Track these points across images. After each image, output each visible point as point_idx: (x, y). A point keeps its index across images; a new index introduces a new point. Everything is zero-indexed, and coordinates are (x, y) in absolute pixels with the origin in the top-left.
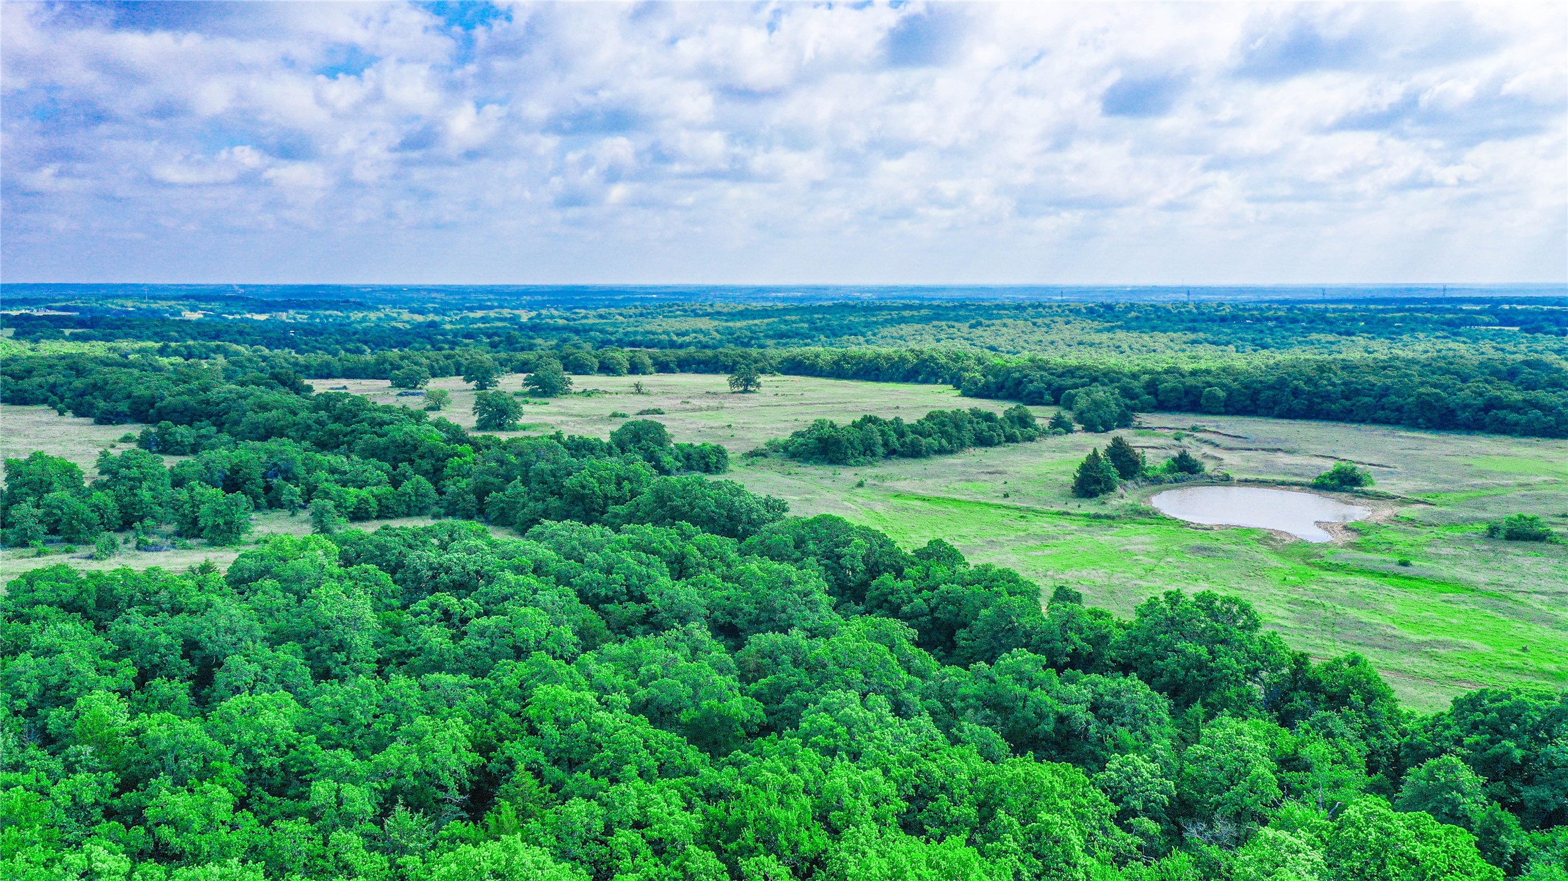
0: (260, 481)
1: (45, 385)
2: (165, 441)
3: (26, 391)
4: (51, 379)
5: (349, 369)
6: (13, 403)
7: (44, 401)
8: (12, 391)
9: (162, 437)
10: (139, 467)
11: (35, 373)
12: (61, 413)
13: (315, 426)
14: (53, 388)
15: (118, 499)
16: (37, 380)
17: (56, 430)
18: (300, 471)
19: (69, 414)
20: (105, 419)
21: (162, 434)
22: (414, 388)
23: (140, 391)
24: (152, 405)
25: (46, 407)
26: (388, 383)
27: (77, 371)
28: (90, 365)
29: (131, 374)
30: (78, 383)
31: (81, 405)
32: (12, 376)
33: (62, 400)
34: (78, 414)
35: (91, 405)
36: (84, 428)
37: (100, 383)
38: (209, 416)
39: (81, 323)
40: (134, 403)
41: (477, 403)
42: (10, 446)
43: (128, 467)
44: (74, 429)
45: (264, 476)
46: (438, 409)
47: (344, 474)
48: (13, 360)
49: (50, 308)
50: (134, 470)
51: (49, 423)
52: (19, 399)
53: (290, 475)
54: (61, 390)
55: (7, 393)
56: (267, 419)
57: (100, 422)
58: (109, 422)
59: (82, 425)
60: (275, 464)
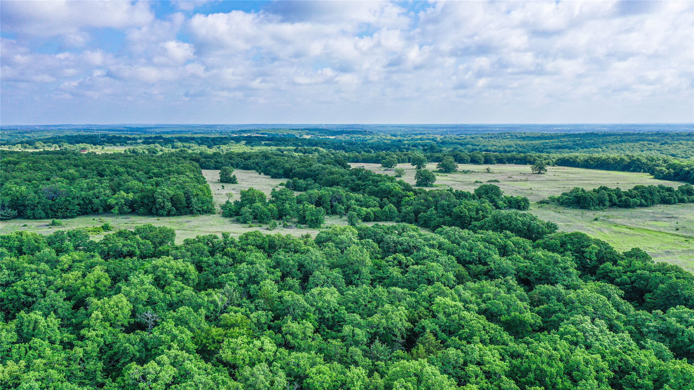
0: (329, 203)
1: (255, 162)
2: (295, 186)
3: (248, 165)
4: (257, 160)
5: (365, 159)
6: (244, 169)
7: (254, 169)
8: (244, 165)
10: (286, 195)
11: (251, 158)
12: (260, 174)
13: (351, 182)
14: (257, 164)
15: (278, 207)
16: (252, 160)
17: (258, 180)
18: (345, 200)
19: (262, 174)
20: (275, 176)
21: (294, 183)
22: (391, 167)
23: (287, 166)
24: (291, 171)
25: (255, 171)
26: (380, 165)
27: (266, 157)
28: (270, 155)
29: (284, 159)
30: (266, 162)
31: (267, 170)
32: (244, 159)
33: (260, 169)
34: (266, 174)
35: (270, 171)
36: (267, 180)
37: (273, 162)
38: (311, 176)
39: (268, 140)
40: (285, 170)
41: (416, 175)
42: (242, 185)
43: (282, 195)
44: (264, 180)
45: (331, 201)
46: (400, 176)
47: (361, 202)
48: (245, 153)
49: (258, 133)
50: (284, 196)
51: (255, 177)
52: (246, 168)
53: (340, 201)
54: (260, 164)
55: (242, 166)
56: (333, 178)
57: (273, 177)
58: (276, 178)
59: (267, 178)
60: (335, 197)
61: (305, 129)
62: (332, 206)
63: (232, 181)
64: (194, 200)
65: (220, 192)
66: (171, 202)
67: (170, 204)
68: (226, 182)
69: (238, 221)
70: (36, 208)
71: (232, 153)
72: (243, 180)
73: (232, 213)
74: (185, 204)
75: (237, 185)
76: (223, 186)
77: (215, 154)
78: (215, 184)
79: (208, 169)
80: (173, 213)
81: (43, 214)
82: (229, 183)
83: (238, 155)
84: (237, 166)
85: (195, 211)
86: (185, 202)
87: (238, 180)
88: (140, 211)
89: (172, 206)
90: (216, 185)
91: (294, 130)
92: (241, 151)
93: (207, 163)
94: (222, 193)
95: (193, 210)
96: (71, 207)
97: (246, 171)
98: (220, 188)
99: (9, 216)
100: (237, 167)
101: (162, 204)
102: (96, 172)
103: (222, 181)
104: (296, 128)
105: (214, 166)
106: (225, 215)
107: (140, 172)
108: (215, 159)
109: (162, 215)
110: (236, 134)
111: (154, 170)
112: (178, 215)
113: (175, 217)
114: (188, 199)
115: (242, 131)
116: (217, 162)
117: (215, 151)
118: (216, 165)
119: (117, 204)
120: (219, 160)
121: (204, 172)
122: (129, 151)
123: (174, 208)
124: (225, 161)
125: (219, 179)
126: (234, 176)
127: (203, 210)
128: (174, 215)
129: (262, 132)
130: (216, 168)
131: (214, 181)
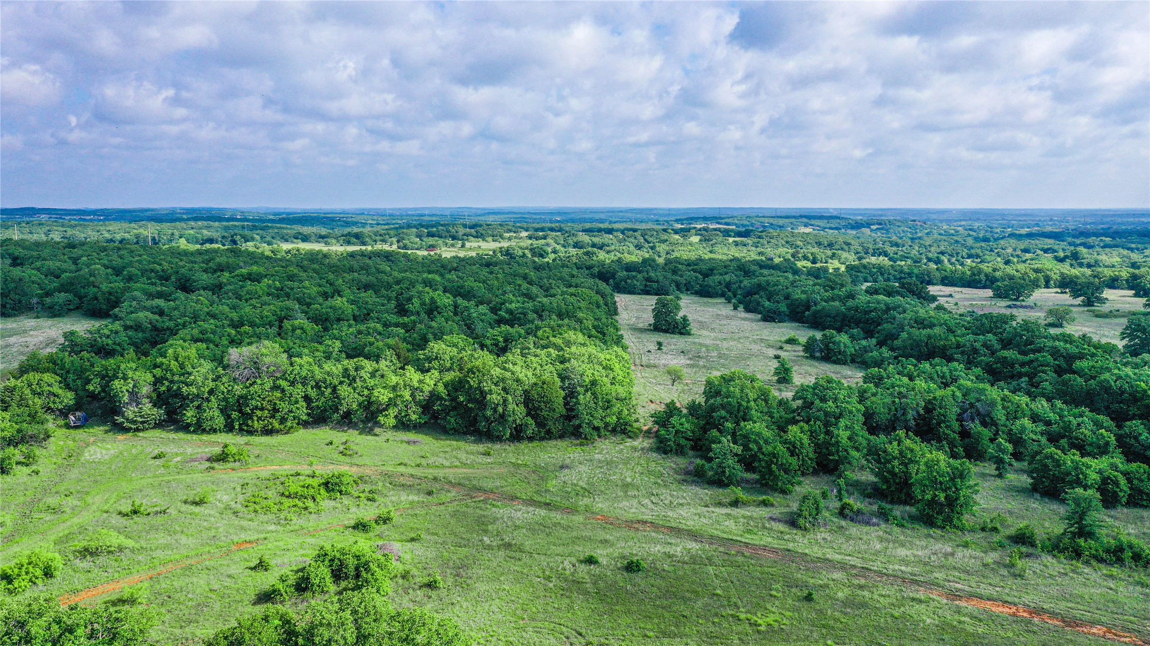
0: (956, 426)
1: (723, 282)
3: (710, 287)
4: (727, 278)
6: (701, 296)
7: (723, 295)
8: (701, 286)
9: (827, 346)
10: (835, 400)
11: (715, 272)
12: (735, 308)
13: (983, 350)
14: (728, 285)
15: (813, 434)
16: (717, 278)
17: (734, 324)
18: (1000, 415)
19: (741, 308)
20: (769, 317)
21: (827, 343)
22: (1016, 300)
23: (798, 295)
24: (808, 308)
25: (723, 300)
27: (745, 272)
28: (753, 268)
29: (787, 278)
30: (746, 283)
31: (750, 302)
32: (700, 273)
33: (735, 296)
34: (748, 310)
35: (758, 303)
36: (754, 324)
37: (764, 284)
38: (857, 323)
39: (739, 234)
40: (792, 304)
42: (701, 341)
43: (823, 400)
44: (747, 325)
45: (960, 419)
46: (1061, 326)
47: (1048, 423)
48: (700, 260)
49: (719, 223)
50: (830, 403)
51: (727, 317)
52: (705, 292)
53: (987, 421)
54: (734, 286)
55: (697, 287)
56: (929, 337)
57: (765, 319)
58: (772, 320)
59: (752, 320)
60: (972, 405)
61: (801, 217)
62: (965, 434)
63: (680, 328)
64: (584, 398)
65: (653, 359)
66: (526, 405)
67: (521, 410)
68: (666, 331)
69: (697, 477)
70: (205, 404)
71: (677, 260)
72: (702, 325)
73: (683, 442)
74: (561, 410)
75: (690, 339)
76: (660, 344)
77: (645, 261)
78: (643, 336)
79: (630, 293)
80: (529, 432)
81: (220, 421)
82: (673, 333)
83: (689, 265)
84: (687, 288)
85: (586, 429)
86: (561, 401)
87: (693, 328)
88: (450, 423)
89: (528, 414)
90: (645, 337)
91: (780, 217)
92: (693, 256)
93: (629, 281)
94: (657, 362)
95: (580, 426)
96: (284, 406)
97: (705, 300)
98: (653, 347)
99: (142, 423)
100: (687, 290)
101: (500, 409)
102: (393, 303)
103: (657, 328)
104: (784, 214)
105: (642, 288)
106: (662, 447)
107: (483, 309)
108: (645, 274)
109: (499, 439)
110: (682, 224)
111: (511, 302)
112: (542, 439)
113: (536, 443)
114: (571, 393)
115: (692, 219)
116: (649, 279)
117: (647, 256)
118: (646, 286)
119: (391, 403)
120: (652, 274)
121: (621, 300)
122: (501, 252)
123: (530, 421)
124: (665, 277)
125: (652, 321)
126: (685, 318)
127: (607, 425)
128: (531, 439)
129: (726, 220)
130: (646, 292)
131: (641, 325)
